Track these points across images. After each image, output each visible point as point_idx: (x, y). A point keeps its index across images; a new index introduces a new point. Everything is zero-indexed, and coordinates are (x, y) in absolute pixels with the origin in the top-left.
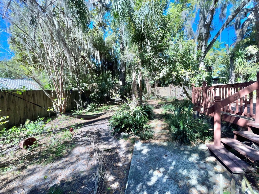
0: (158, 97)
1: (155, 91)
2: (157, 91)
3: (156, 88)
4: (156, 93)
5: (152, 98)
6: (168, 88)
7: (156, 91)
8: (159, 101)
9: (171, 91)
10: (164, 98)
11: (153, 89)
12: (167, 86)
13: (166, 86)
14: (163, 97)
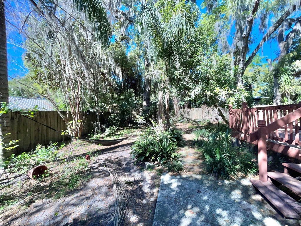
0: (188, 120)
1: (185, 113)
2: (187, 113)
3: (186, 109)
4: (186, 116)
5: (180, 121)
6: (200, 109)
7: (186, 113)
8: (190, 125)
9: (204, 113)
10: (195, 122)
11: (181, 110)
12: (199, 107)
14: (194, 120)
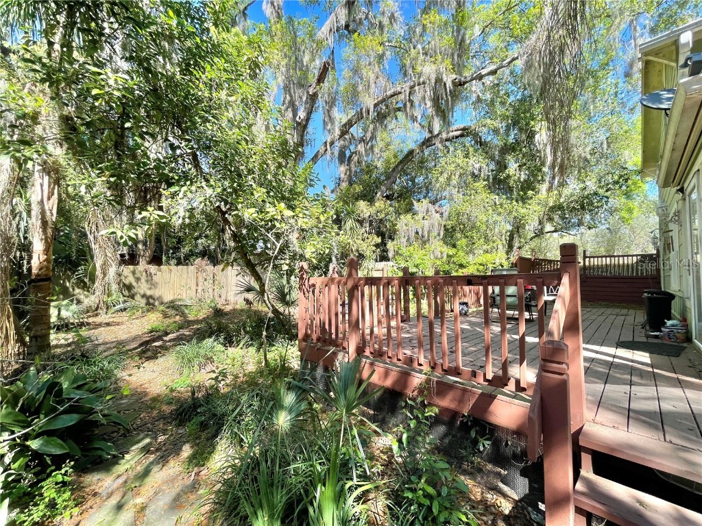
0: (148, 304)
1: (138, 279)
2: (147, 281)
3: (143, 265)
4: (143, 288)
5: (118, 307)
6: (191, 268)
7: (143, 280)
8: (153, 320)
9: (201, 280)
10: (173, 307)
11: (127, 270)
12: (187, 265)
13: (182, 261)
14: (172, 302)
